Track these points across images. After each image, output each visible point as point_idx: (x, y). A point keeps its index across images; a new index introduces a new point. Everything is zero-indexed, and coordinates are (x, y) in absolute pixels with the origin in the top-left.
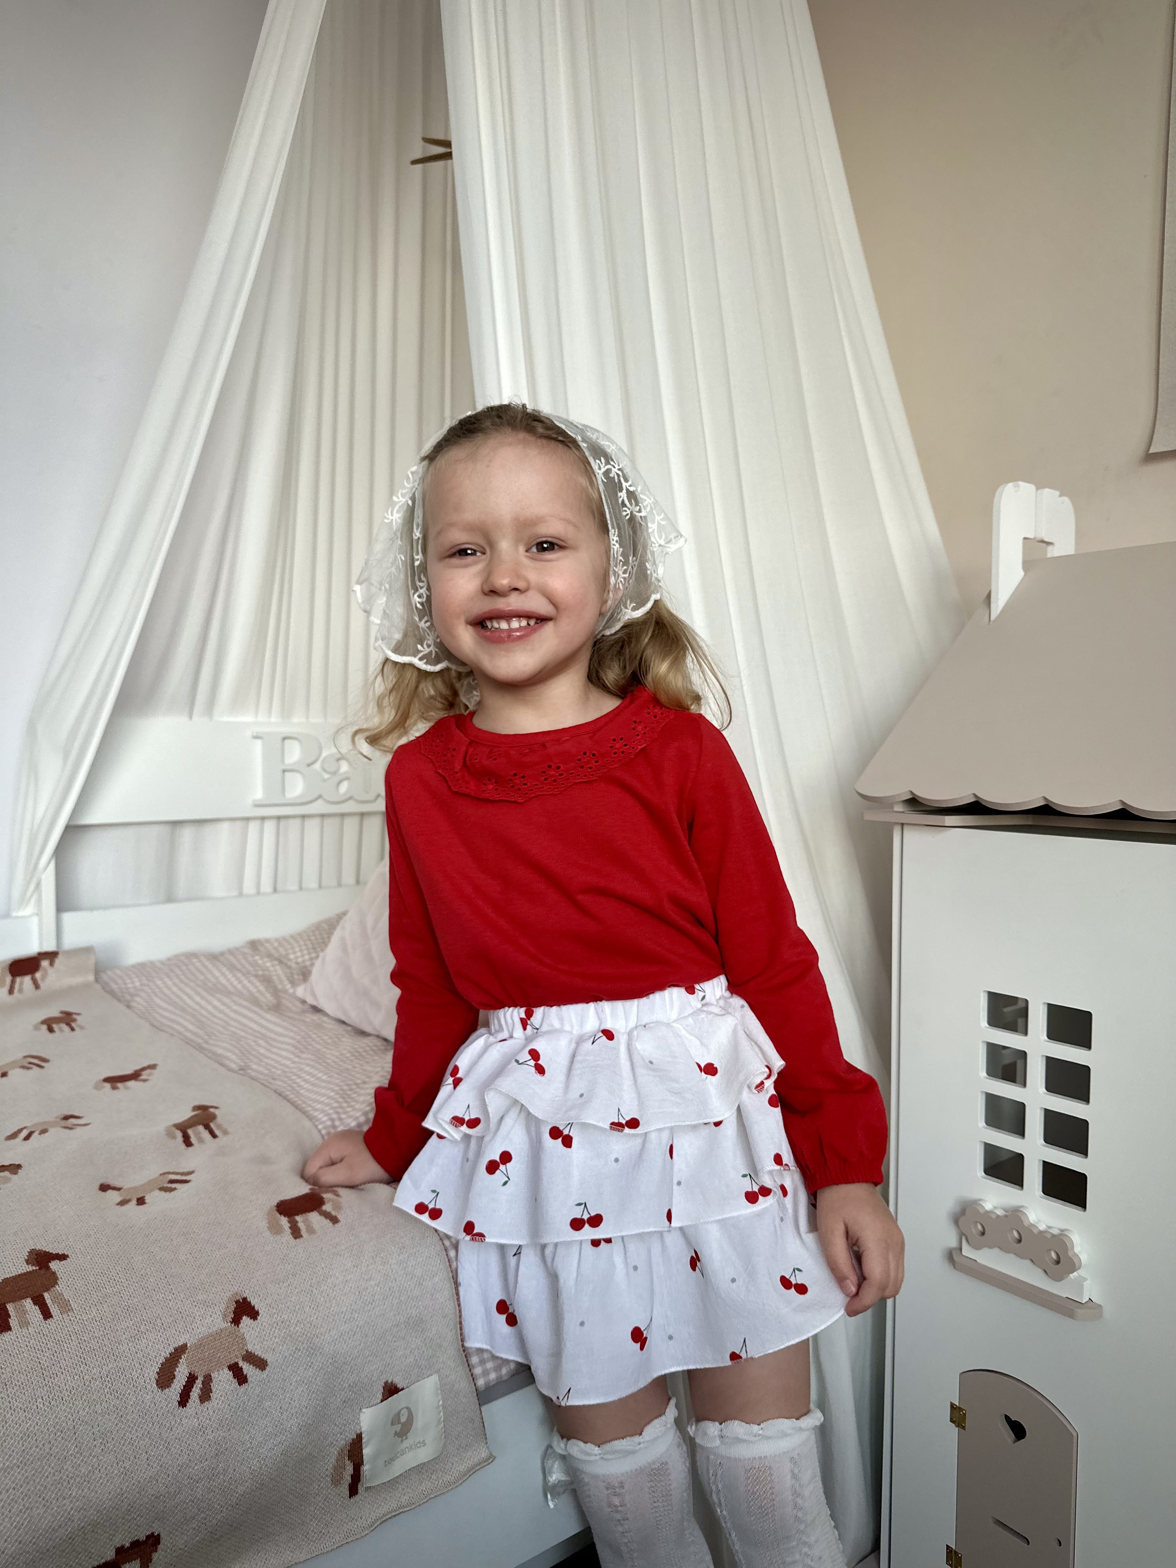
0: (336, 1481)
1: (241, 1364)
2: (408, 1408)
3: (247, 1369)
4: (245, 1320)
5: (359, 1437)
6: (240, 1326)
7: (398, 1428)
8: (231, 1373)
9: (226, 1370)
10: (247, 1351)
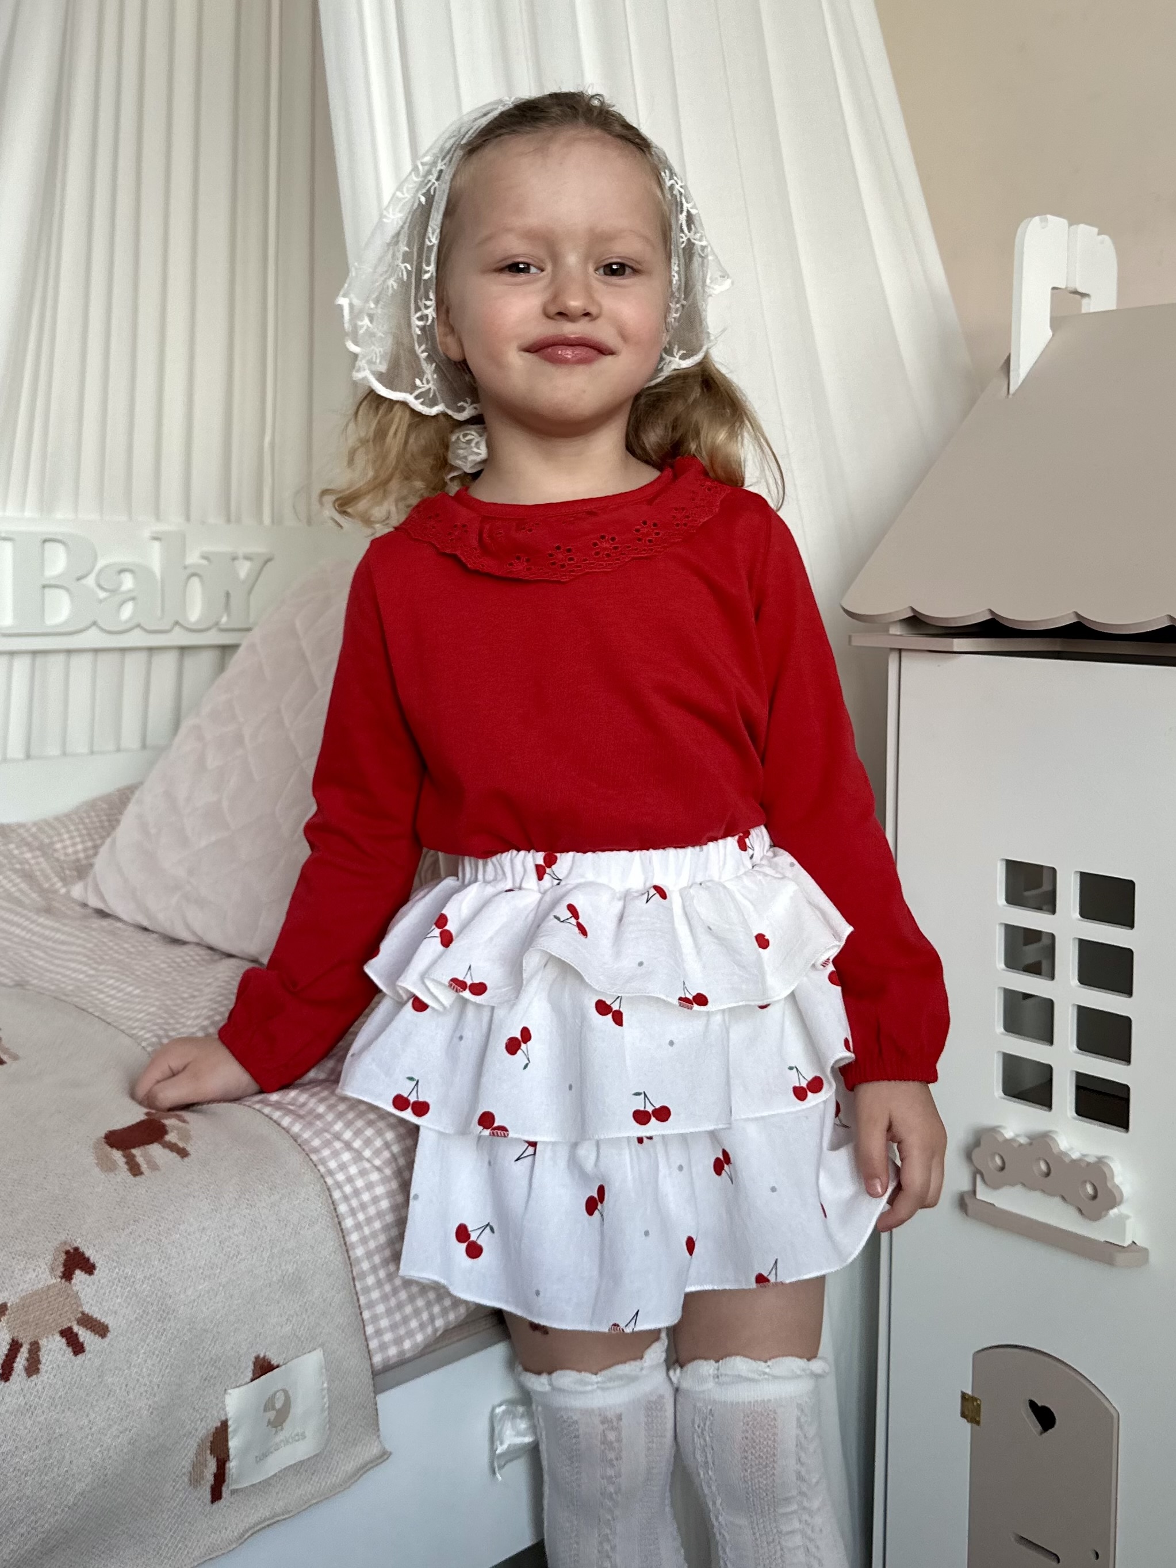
0: (195, 1480)
1: (76, 1328)
2: (285, 1392)
3: (84, 1335)
4: (79, 1275)
5: (225, 1424)
6: (73, 1281)
7: (271, 1415)
8: (64, 1340)
9: (58, 1337)
10: (83, 1313)
